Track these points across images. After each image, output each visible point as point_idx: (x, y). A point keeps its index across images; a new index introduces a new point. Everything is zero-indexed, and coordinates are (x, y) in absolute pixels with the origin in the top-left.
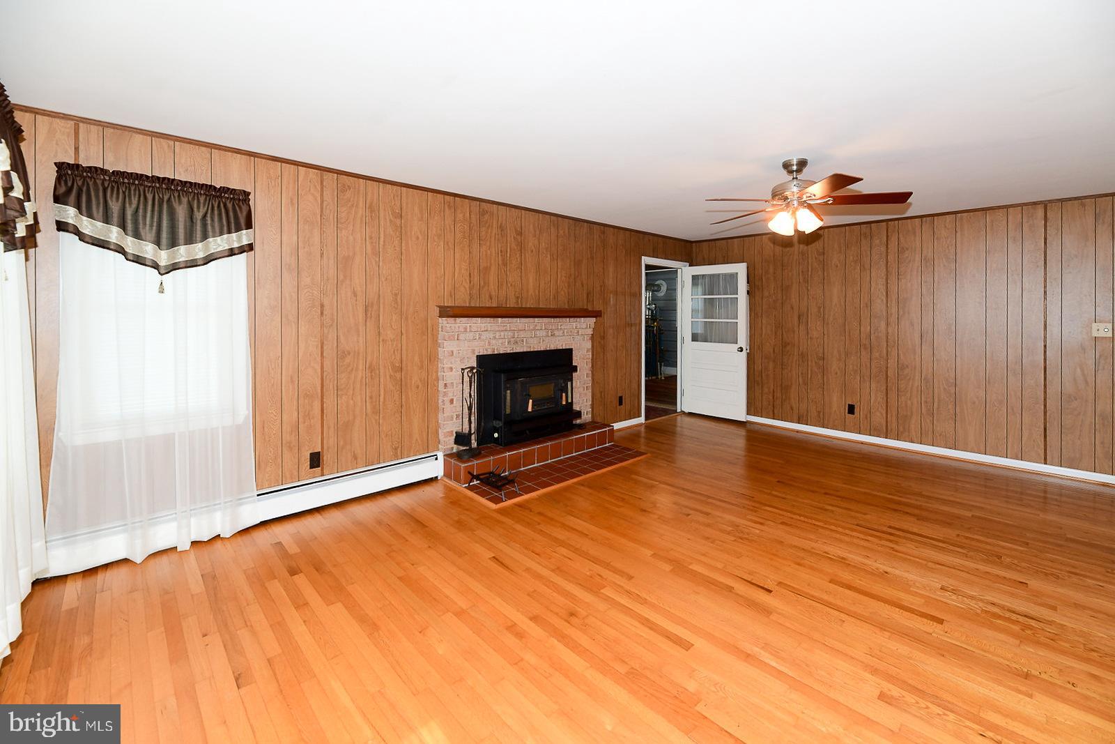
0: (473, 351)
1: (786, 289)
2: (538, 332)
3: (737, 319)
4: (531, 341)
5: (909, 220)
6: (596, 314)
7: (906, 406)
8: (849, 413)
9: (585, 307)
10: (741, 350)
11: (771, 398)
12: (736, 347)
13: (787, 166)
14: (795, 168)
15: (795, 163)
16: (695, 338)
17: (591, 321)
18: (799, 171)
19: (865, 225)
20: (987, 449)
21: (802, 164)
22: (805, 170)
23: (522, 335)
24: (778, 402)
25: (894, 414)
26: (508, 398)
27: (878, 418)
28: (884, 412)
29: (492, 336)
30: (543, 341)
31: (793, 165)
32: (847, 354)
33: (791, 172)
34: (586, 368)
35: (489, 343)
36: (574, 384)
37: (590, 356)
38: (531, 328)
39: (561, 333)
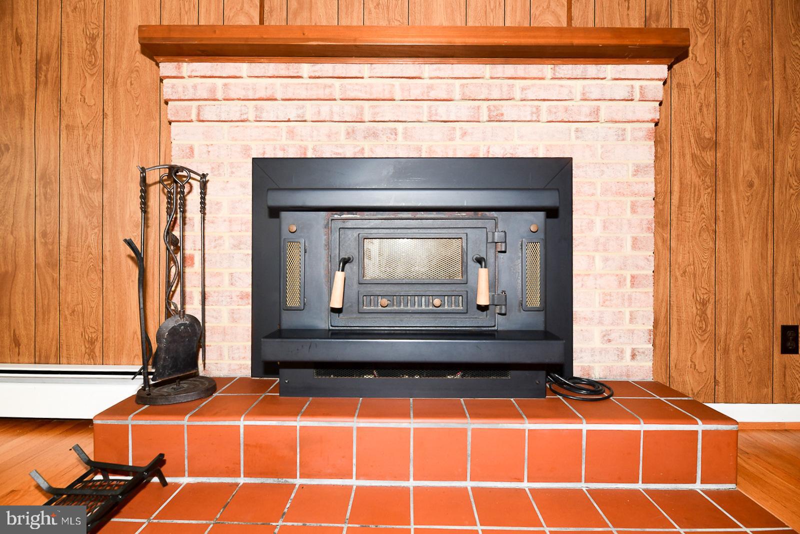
34: (628, 222)
35: (292, 134)
36: (580, 263)
37: (650, 188)
38: (415, 94)
39: (527, 113)
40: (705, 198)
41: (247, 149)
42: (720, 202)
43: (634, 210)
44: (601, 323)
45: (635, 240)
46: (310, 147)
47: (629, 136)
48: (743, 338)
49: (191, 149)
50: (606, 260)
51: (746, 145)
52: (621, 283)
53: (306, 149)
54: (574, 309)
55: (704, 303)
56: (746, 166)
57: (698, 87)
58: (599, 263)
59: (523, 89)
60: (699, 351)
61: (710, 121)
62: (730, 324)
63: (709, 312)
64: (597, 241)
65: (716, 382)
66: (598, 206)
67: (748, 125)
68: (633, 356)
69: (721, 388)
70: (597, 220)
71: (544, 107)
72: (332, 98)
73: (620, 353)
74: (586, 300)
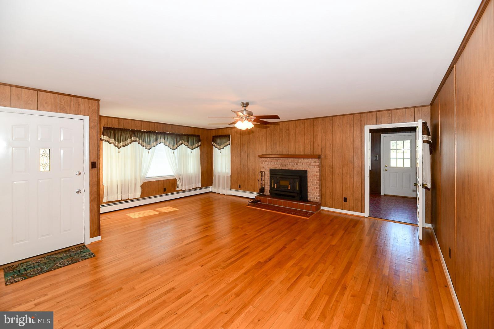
0: (269, 167)
2: (291, 163)
4: (289, 166)
6: (318, 157)
14: (245, 105)
17: (317, 160)
23: (284, 164)
26: (273, 182)
29: (274, 163)
30: (294, 166)
34: (316, 180)
35: (274, 166)
36: (309, 185)
37: (319, 175)
38: (287, 161)
39: (301, 164)
40: (331, 176)
42: (333, 176)
43: (316, 178)
44: (312, 193)
45: (317, 182)
46: (276, 167)
47: (315, 167)
48: (337, 199)
52: (315, 188)
54: (308, 191)
55: (331, 192)
58: (312, 185)
60: (330, 200)
61: (332, 164)
62: (335, 196)
63: (332, 194)
64: (311, 182)
65: (333, 205)
66: (311, 177)
67: (338, 165)
68: (317, 199)
70: (311, 179)
71: (303, 163)
72: (278, 162)
73: (315, 198)
74: (310, 190)
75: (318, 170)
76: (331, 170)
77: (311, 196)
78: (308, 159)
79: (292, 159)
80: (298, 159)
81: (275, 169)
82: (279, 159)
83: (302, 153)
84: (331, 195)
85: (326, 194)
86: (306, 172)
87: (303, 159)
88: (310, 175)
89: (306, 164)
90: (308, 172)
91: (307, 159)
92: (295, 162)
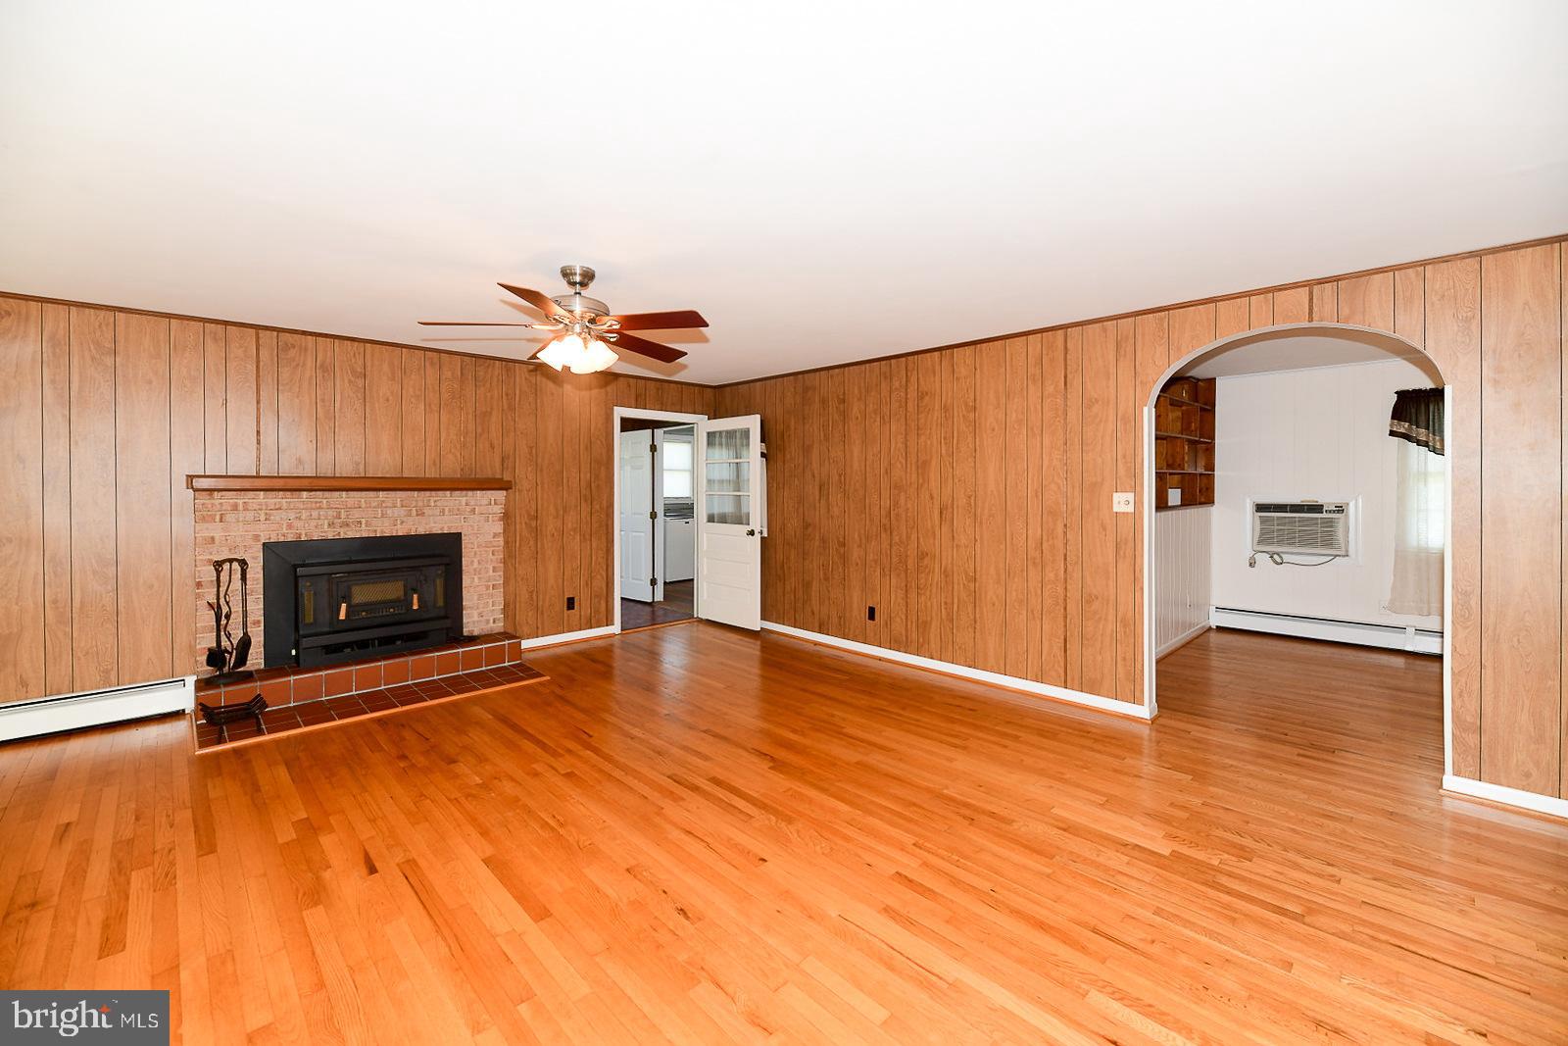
0: (259, 535)
1: (807, 450)
2: (389, 511)
3: (748, 491)
5: (928, 355)
6: (505, 486)
7: (926, 607)
8: (869, 619)
9: (498, 476)
10: (752, 533)
11: (793, 597)
12: (746, 528)
13: (566, 274)
14: (578, 279)
15: (578, 272)
16: (711, 519)
17: (501, 495)
18: (583, 284)
19: (884, 362)
20: (1008, 667)
21: (588, 277)
22: (592, 285)
23: (357, 514)
24: (799, 605)
25: (914, 619)
27: (898, 626)
28: (904, 617)
30: (402, 522)
31: (576, 274)
32: (868, 539)
33: (573, 284)
34: (491, 560)
35: (290, 526)
36: (466, 581)
37: (502, 543)
38: (374, 504)
39: (437, 512)
40: (532, 543)
41: (256, 538)
42: (539, 544)
43: (493, 554)
44: (478, 608)
45: (494, 568)
46: (303, 532)
47: (490, 520)
48: (550, 606)
49: (213, 538)
50: (479, 578)
51: (551, 518)
52: (488, 587)
53: (300, 534)
54: (464, 604)
55: (532, 592)
56: (551, 527)
57: (528, 491)
58: (476, 580)
59: (435, 501)
60: (529, 615)
61: (534, 507)
62: (544, 601)
63: (534, 595)
64: (475, 570)
65: (537, 628)
66: (475, 554)
67: (551, 508)
68: (494, 622)
69: (540, 631)
70: (476, 560)
71: (447, 509)
72: (320, 508)
73: (488, 622)
74: (469, 598)
75: (499, 527)
76: (534, 524)
77: (476, 618)
78: (470, 493)
79: (399, 493)
80: (428, 493)
81: (297, 545)
82: (327, 494)
83: (431, 473)
84: (532, 599)
85: (518, 599)
86: (456, 538)
87: (448, 492)
88: (470, 546)
89: (459, 512)
90: (463, 538)
91: (464, 492)
92: (414, 504)
